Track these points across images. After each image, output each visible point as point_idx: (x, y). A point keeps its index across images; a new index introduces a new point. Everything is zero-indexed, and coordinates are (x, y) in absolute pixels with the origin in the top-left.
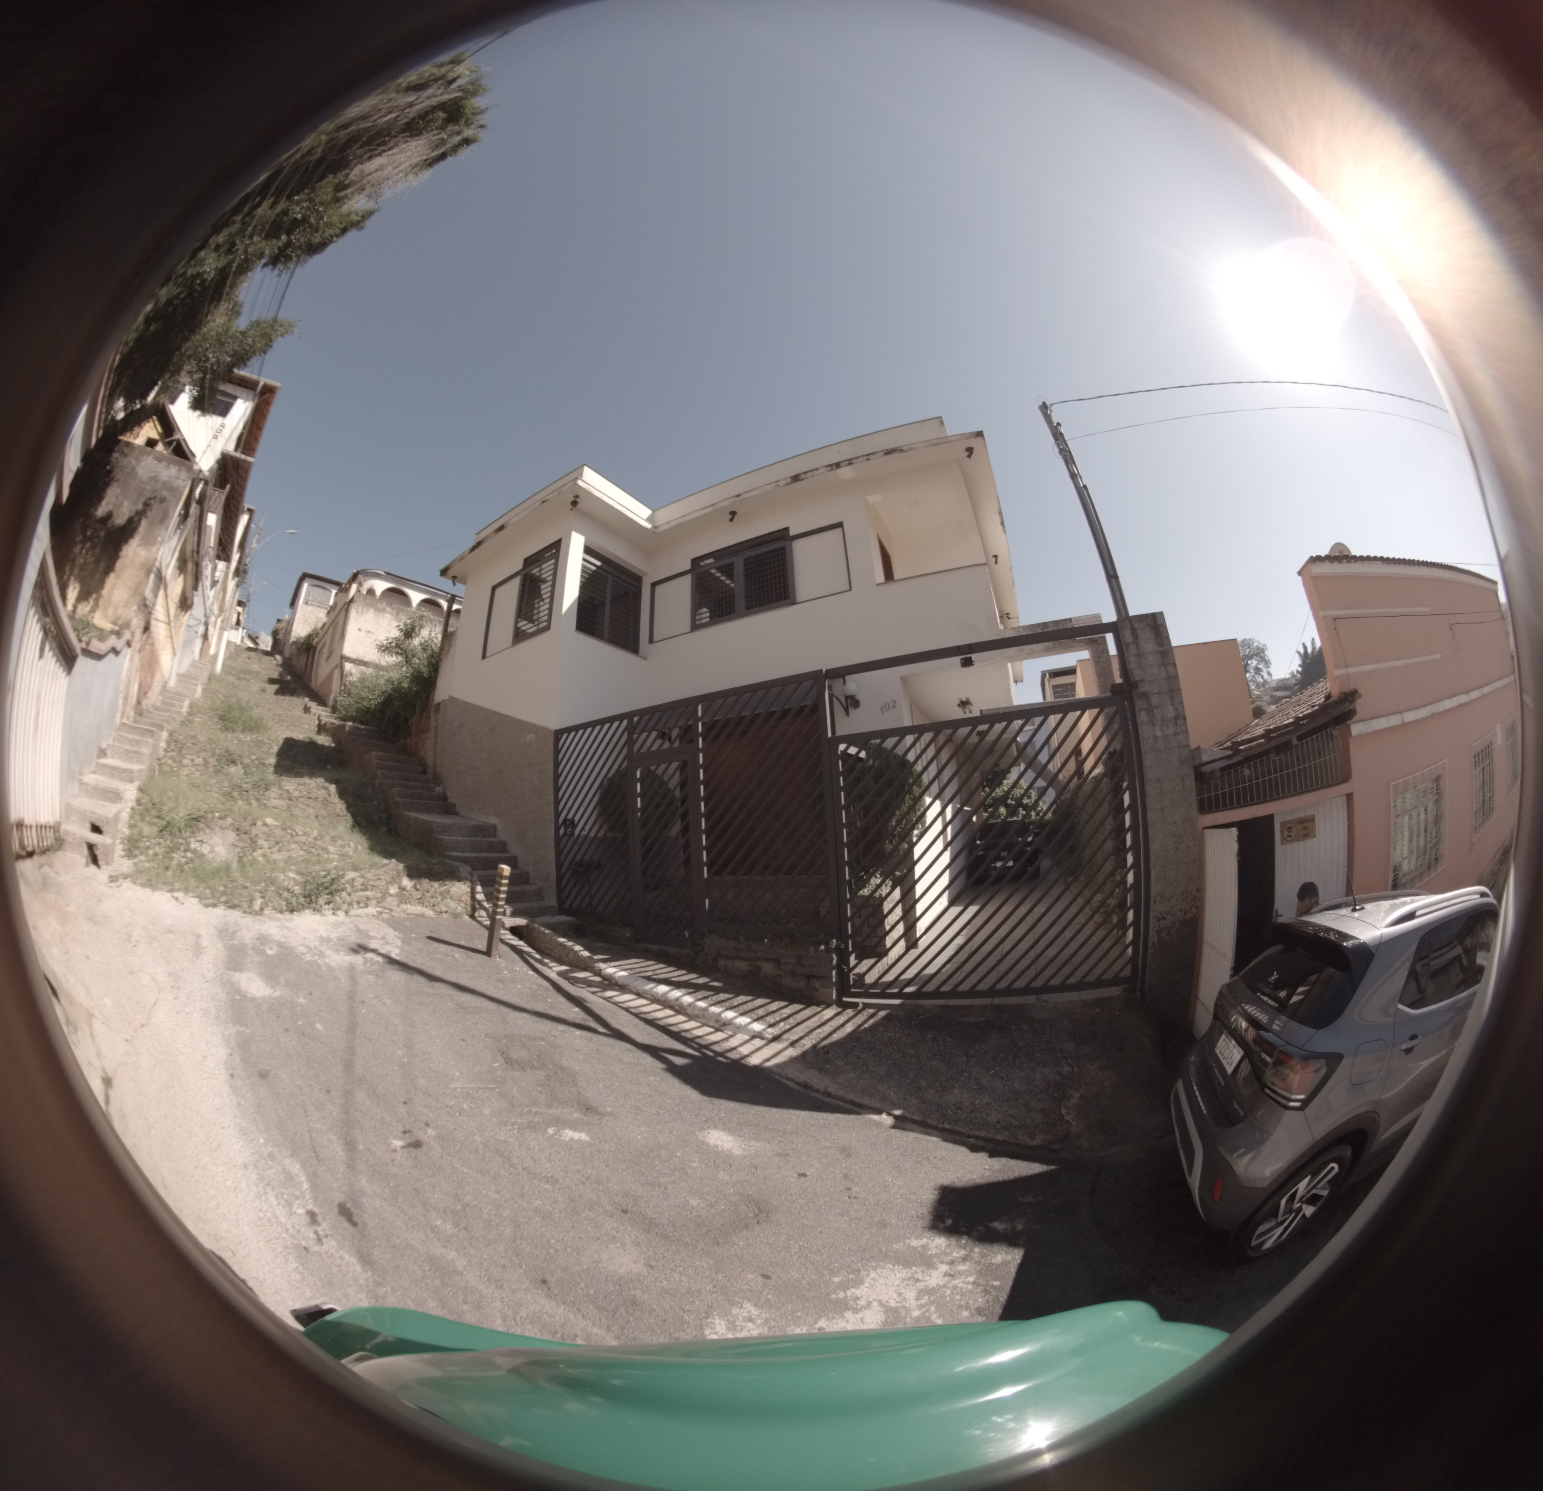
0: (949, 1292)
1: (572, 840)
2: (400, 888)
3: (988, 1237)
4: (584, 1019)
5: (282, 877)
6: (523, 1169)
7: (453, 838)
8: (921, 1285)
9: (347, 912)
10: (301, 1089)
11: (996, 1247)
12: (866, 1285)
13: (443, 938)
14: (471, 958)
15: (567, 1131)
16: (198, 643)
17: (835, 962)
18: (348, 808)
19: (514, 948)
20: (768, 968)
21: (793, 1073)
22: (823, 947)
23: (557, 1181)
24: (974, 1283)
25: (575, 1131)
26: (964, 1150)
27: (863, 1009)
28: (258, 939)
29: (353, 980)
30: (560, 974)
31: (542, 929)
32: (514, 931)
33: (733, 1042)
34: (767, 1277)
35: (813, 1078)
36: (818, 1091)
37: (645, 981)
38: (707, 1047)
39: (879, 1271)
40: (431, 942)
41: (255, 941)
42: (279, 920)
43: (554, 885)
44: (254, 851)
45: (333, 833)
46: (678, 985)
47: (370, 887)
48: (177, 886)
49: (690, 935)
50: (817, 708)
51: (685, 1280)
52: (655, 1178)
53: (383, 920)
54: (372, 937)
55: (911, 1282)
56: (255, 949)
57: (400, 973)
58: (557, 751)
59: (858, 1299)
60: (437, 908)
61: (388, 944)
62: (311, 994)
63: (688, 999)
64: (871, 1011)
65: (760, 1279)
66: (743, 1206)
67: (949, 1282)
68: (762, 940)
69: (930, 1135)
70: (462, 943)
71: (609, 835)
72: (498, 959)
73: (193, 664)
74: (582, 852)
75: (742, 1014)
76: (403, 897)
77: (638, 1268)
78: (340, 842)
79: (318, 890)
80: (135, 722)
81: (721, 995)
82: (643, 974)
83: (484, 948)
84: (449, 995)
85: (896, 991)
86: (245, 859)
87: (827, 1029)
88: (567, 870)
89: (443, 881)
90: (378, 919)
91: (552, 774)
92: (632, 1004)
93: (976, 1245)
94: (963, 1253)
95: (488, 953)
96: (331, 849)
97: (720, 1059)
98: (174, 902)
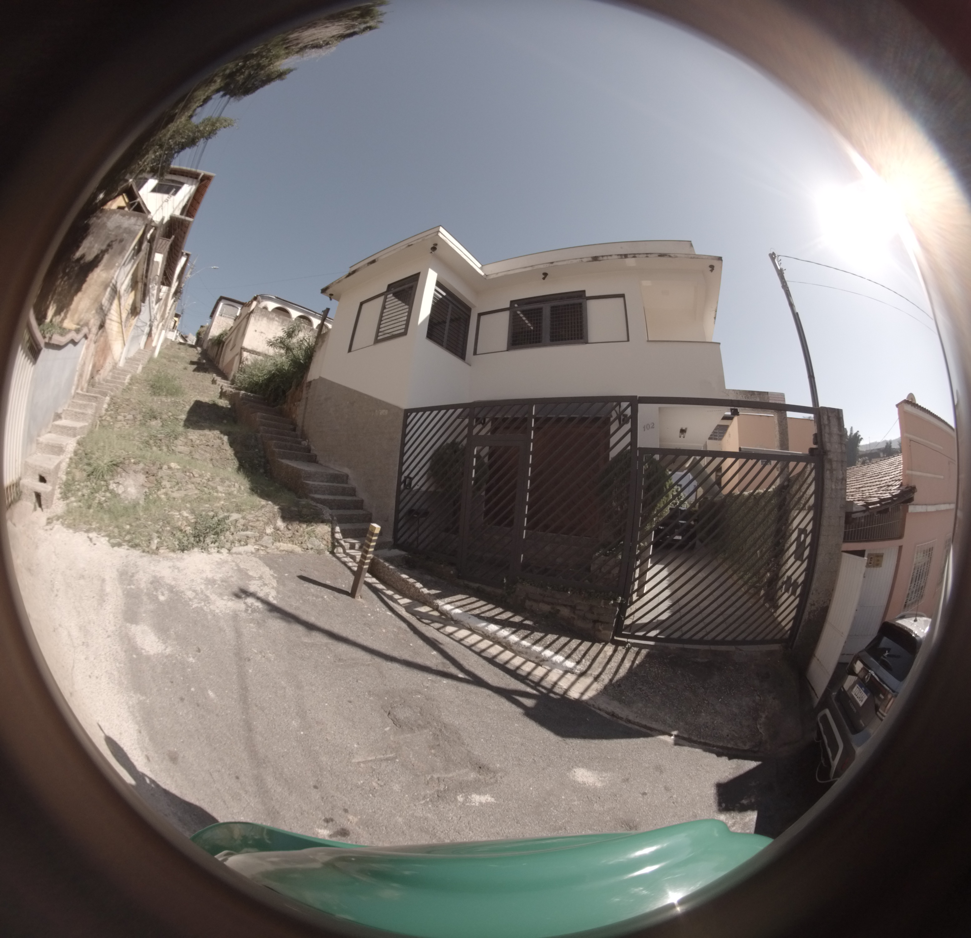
1: (410, 495)
2: (274, 528)
4: (444, 664)
5: (177, 516)
7: (315, 483)
9: (229, 550)
13: (312, 577)
14: (337, 598)
16: (144, 338)
17: (617, 613)
18: (236, 453)
19: (371, 587)
20: (564, 612)
22: (610, 603)
25: (480, 794)
27: (630, 647)
30: (408, 609)
33: (553, 677)
37: (476, 618)
38: (538, 683)
40: (303, 582)
43: (392, 527)
45: (223, 474)
46: (502, 624)
47: (250, 527)
49: (507, 581)
56: (149, 595)
58: (405, 425)
60: (304, 546)
61: (265, 585)
63: (514, 638)
64: (636, 649)
68: (566, 592)
72: (362, 599)
73: (139, 352)
75: (557, 653)
76: (277, 536)
78: (227, 483)
80: (87, 392)
81: (536, 633)
82: (473, 612)
83: (350, 590)
84: (327, 646)
86: (150, 497)
87: (614, 665)
88: (403, 516)
89: (311, 522)
90: (256, 557)
92: (468, 640)
93: (738, 815)
94: (733, 820)
95: (353, 594)
97: (552, 695)
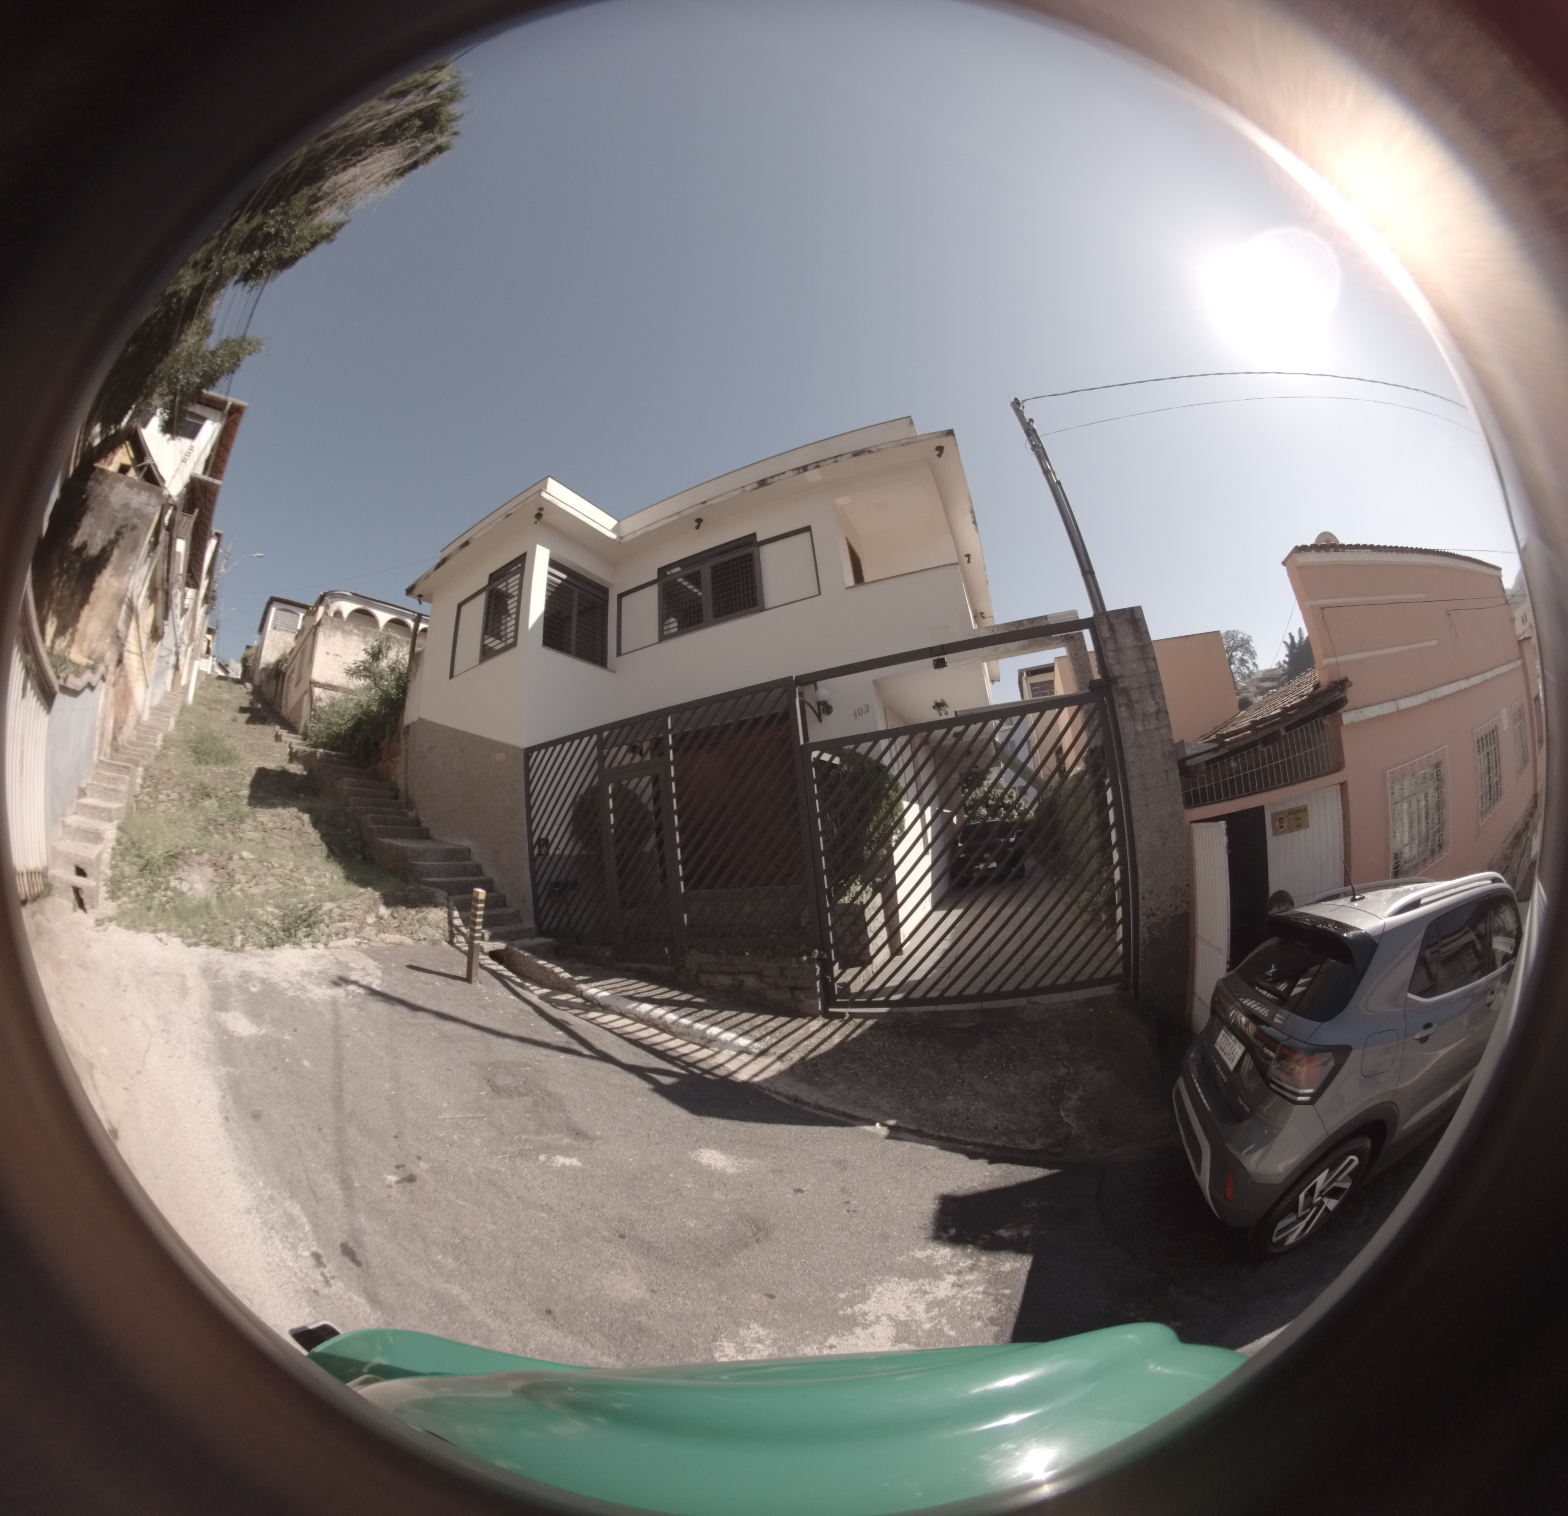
0: (959, 1303)
1: (547, 859)
2: (377, 917)
3: (994, 1245)
4: (568, 1042)
5: (260, 911)
6: (518, 1198)
7: (428, 863)
8: (929, 1297)
9: (326, 945)
10: (293, 1128)
11: (1003, 1255)
12: (873, 1299)
13: (422, 966)
14: (451, 985)
15: (558, 1157)
16: (169, 674)
17: (818, 972)
18: (323, 837)
19: (494, 973)
20: (751, 982)
21: (782, 1087)
22: (805, 958)
23: (551, 1209)
24: (984, 1292)
25: (566, 1157)
26: (962, 1158)
27: (850, 1019)
28: (241, 977)
29: (336, 1013)
30: (542, 997)
31: (522, 952)
32: (494, 955)
33: (720, 1059)
34: (771, 1296)
35: (804, 1092)
36: (808, 1104)
37: (627, 1000)
38: (693, 1065)
39: (885, 1285)
40: (411, 971)
41: (238, 979)
42: (260, 956)
43: (531, 906)
44: (232, 886)
45: (308, 863)
46: (660, 1003)
47: (347, 918)
48: (160, 926)
49: (670, 953)
50: (788, 715)
51: (689, 1303)
52: (650, 1200)
53: (362, 951)
54: (351, 969)
55: (919, 1295)
56: (239, 987)
57: (382, 1004)
58: (528, 770)
59: (866, 1314)
60: (415, 936)
61: (368, 975)
62: (296, 1030)
63: (671, 1017)
64: (859, 1021)
65: (764, 1299)
66: (741, 1225)
67: (958, 1292)
68: (744, 954)
69: (927, 1144)
70: (442, 970)
71: (584, 852)
72: (479, 985)
73: (166, 696)
74: (557, 871)
75: (728, 1030)
76: (381, 926)
77: (641, 1294)
78: (316, 873)
79: (296, 923)
80: (112, 759)
81: (705, 1011)
82: (625, 994)
83: (465, 976)
84: (432, 1024)
85: (882, 999)
86: (224, 895)
87: (814, 1041)
88: (542, 892)
89: (420, 907)
90: (357, 950)
91: (524, 793)
92: (615, 1025)
93: (983, 1254)
94: (969, 1262)
95: (468, 979)
96: (308, 880)
97: (708, 1076)
98: (158, 943)
